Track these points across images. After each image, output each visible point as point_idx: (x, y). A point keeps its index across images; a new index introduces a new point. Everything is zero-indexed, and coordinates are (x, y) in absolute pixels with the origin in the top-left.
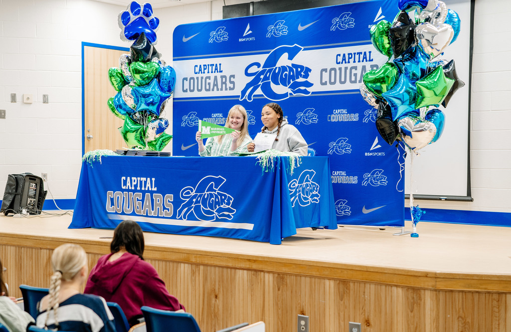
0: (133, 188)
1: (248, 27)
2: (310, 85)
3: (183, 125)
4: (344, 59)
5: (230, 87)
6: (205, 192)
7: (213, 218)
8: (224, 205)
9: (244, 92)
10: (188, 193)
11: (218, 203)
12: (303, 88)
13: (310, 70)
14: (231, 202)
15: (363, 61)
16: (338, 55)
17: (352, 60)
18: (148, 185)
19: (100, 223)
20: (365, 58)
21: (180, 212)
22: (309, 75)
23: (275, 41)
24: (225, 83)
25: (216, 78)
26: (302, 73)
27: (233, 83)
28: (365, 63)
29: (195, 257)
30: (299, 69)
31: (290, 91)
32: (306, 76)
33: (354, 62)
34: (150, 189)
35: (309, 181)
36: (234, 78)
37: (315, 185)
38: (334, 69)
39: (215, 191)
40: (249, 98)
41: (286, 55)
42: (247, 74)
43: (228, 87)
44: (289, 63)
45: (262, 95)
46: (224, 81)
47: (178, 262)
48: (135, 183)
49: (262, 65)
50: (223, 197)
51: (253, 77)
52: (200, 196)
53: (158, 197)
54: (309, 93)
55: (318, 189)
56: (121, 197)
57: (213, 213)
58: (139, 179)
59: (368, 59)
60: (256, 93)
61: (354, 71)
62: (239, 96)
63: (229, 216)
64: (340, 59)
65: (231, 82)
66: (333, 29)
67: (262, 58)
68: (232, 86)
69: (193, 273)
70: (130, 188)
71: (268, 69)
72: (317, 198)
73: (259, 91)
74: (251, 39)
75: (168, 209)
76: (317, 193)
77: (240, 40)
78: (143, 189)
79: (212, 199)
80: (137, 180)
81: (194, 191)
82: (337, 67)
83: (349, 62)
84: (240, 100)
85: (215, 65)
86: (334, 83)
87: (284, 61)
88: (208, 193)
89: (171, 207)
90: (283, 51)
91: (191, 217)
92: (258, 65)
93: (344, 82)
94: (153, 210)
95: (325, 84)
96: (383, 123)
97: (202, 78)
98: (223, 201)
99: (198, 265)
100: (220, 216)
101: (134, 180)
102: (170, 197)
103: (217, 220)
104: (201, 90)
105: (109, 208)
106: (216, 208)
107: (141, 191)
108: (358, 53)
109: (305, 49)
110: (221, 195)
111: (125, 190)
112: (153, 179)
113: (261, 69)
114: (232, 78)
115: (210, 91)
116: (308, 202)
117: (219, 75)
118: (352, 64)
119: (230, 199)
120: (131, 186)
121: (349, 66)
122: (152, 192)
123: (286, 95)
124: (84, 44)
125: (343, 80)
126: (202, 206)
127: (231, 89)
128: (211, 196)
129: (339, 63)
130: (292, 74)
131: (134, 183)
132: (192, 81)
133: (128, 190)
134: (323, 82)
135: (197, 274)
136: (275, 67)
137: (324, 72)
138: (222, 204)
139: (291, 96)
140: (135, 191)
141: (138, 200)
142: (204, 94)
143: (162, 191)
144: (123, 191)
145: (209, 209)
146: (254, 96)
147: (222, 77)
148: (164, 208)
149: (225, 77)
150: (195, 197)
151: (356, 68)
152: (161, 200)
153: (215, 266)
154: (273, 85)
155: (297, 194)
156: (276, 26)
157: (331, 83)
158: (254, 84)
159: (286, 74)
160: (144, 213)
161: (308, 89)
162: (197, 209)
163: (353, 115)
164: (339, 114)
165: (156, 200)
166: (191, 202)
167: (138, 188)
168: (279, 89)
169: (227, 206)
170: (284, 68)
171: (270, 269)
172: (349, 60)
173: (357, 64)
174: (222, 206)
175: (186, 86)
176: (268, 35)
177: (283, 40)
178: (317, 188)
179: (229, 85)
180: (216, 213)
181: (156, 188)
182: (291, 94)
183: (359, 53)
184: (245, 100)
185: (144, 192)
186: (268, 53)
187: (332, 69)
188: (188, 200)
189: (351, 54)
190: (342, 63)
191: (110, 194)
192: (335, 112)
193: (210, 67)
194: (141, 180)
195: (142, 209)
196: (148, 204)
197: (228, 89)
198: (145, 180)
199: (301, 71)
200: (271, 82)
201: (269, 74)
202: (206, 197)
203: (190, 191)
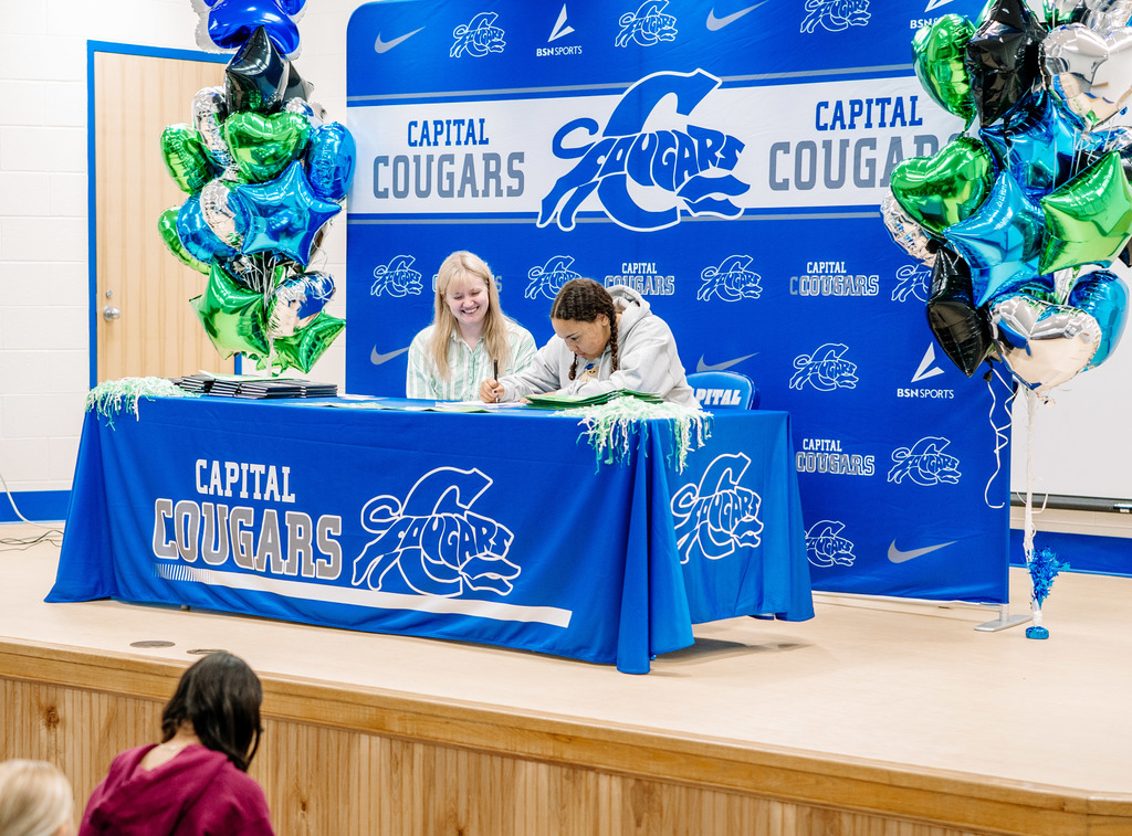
0: (229, 493)
1: (563, 17)
2: (741, 188)
3: (376, 291)
4: (838, 117)
5: (509, 188)
6: (434, 515)
7: (455, 587)
8: (487, 552)
9: (549, 203)
10: (384, 514)
11: (468, 547)
12: (718, 196)
13: (740, 146)
14: (507, 544)
15: (893, 124)
16: (820, 105)
17: (861, 121)
18: (272, 486)
19: (136, 588)
20: (899, 114)
21: (362, 566)
22: (737, 159)
23: (639, 60)
24: (496, 175)
25: (469, 159)
26: (718, 154)
27: (519, 175)
28: (898, 130)
29: (400, 719)
30: (709, 143)
31: (681, 204)
32: (729, 162)
33: (869, 125)
34: (277, 498)
35: (732, 487)
36: (522, 161)
37: (749, 495)
38: (811, 145)
39: (461, 511)
40: (566, 221)
41: (670, 100)
42: (559, 151)
43: (504, 187)
44: (680, 123)
45: (602, 214)
46: (493, 168)
47: (353, 731)
48: (235, 479)
49: (602, 127)
50: (485, 531)
52: (419, 524)
53: (298, 520)
54: (737, 210)
55: (758, 506)
56: (195, 516)
57: (456, 574)
58: (245, 466)
59: (908, 118)
60: (583, 207)
61: (866, 152)
62: (535, 215)
63: (500, 585)
64: (827, 116)
65: (513, 174)
67: (602, 108)
68: (515, 183)
69: (396, 763)
70: (220, 493)
71: (619, 138)
72: (755, 534)
73: (593, 203)
74: (570, 50)
75: (328, 558)
76: (754, 518)
77: (539, 53)
78: (257, 496)
79: (454, 533)
80: (241, 471)
81: (401, 510)
82: (819, 138)
83: (852, 126)
84: (539, 226)
85: (467, 123)
86: (810, 185)
87: (664, 116)
88: (442, 515)
89: (336, 552)
90: (662, 87)
91: (393, 584)
92: (591, 125)
93: (839, 184)
94: (285, 557)
95: (784, 186)
96: (946, 313)
97: (430, 159)
98: (483, 541)
99: (408, 741)
100: (475, 583)
101: (233, 471)
102: (332, 523)
103: (468, 595)
104: (425, 194)
105: (161, 547)
106: (463, 559)
107: (249, 502)
108: (878, 101)
109: (725, 85)
110: (479, 524)
111: (207, 498)
112: (286, 470)
113: (598, 138)
114: (516, 162)
115: (452, 196)
116: (729, 547)
117: (478, 151)
118: (860, 132)
119: (502, 536)
120: (224, 488)
121: (853, 136)
122: (282, 508)
123: (671, 215)
124: (94, 47)
125: (835, 176)
126: (423, 553)
127: (512, 193)
128: (451, 524)
129: (825, 128)
130: (687, 155)
131: (231, 480)
132: (401, 166)
133: (215, 499)
134: (779, 180)
135: (406, 766)
136: (638, 135)
137: (780, 153)
138: (482, 551)
139: (687, 219)
140: (233, 501)
141: (242, 527)
142: (435, 204)
143: (312, 504)
144: (200, 499)
145: (443, 562)
146: (580, 215)
147: (487, 157)
148: (317, 554)
149: (496, 157)
150: (403, 525)
151: (872, 143)
152: (307, 531)
153: (458, 748)
154: (633, 187)
155: (698, 526)
156: (642, 14)
157: (801, 186)
158: (577, 181)
159: (671, 155)
160: (259, 563)
161: (735, 200)
162: (411, 559)
163: (862, 279)
164: (824, 273)
165: (293, 530)
166: (391, 541)
167: (244, 494)
168: (651, 197)
169: (497, 557)
170: (665, 138)
171: (612, 764)
172: (852, 121)
173: (875, 132)
174: (480, 556)
175: (386, 181)
176: (621, 42)
177: (662, 55)
178: (754, 505)
179: (508, 181)
180: (464, 574)
181: (293, 495)
182: (684, 213)
183: (883, 102)
184: (553, 226)
185: (260, 507)
186: (620, 91)
187: (802, 145)
188: (383, 533)
189: (860, 102)
190: (833, 128)
191: (164, 507)
192: (811, 268)
193: (454, 129)
194: (252, 471)
195: (255, 555)
196: (270, 541)
197: (505, 193)
198: (263, 472)
199: (715, 147)
200: (629, 178)
201: (621, 152)
202: (435, 527)
203: (390, 509)
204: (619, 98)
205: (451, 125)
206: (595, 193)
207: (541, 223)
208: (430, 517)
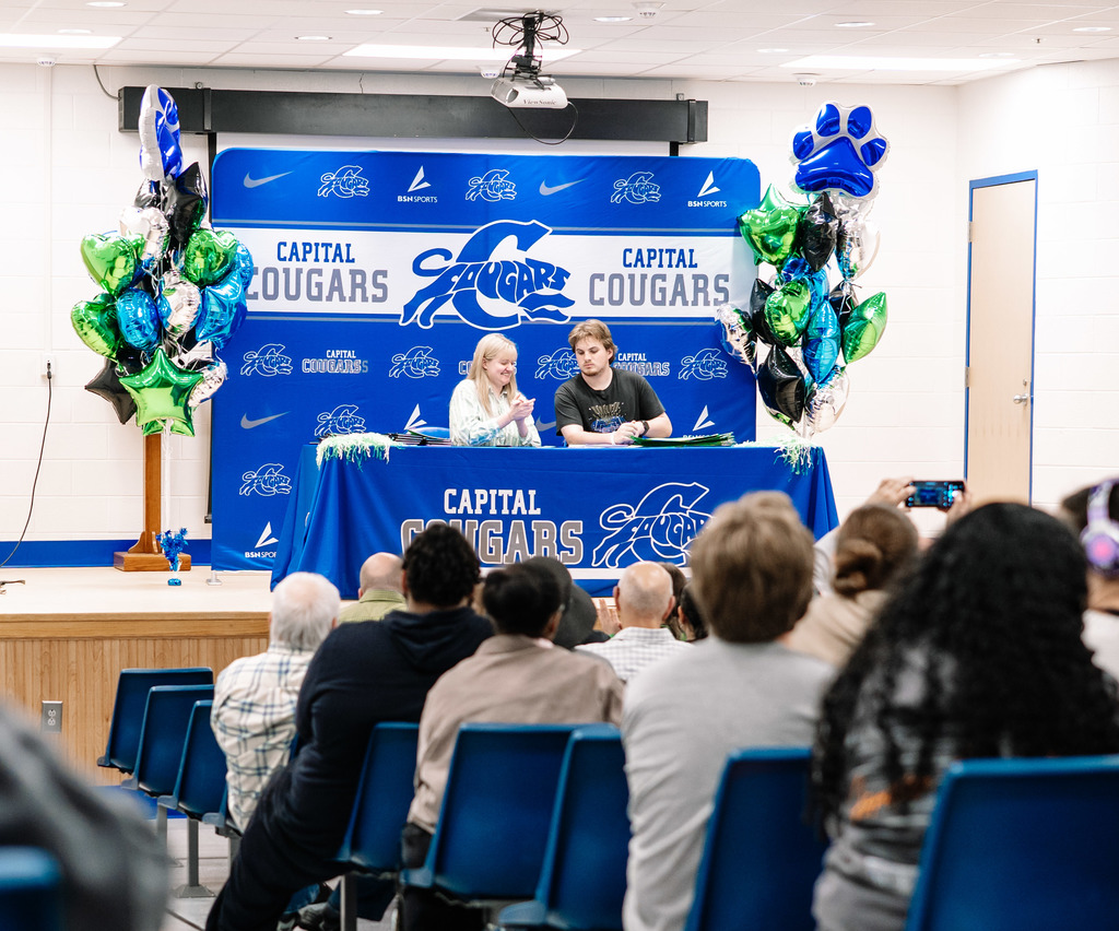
0: (479, 511)
1: (421, 175)
2: (569, 303)
3: (246, 371)
4: (639, 259)
5: (374, 296)
6: (661, 514)
7: (679, 560)
9: (410, 309)
10: (621, 517)
11: (690, 533)
12: (551, 308)
13: (568, 275)
15: (678, 266)
16: (626, 251)
17: (655, 263)
18: (519, 504)
20: (681, 260)
21: (600, 554)
22: (564, 283)
23: (483, 211)
24: (362, 286)
25: (336, 273)
26: (550, 279)
27: (384, 287)
28: (681, 270)
30: (543, 271)
31: (521, 312)
32: (559, 285)
33: (661, 266)
34: (524, 512)
36: (385, 276)
38: (620, 277)
39: (685, 511)
40: (425, 318)
41: (512, 240)
42: (418, 271)
43: (369, 295)
44: (520, 257)
45: (456, 317)
46: (359, 280)
48: (485, 501)
49: (456, 255)
50: (702, 522)
51: (433, 279)
52: (649, 521)
53: (544, 527)
54: (565, 317)
57: (679, 552)
58: (493, 492)
59: (688, 263)
60: (439, 312)
61: (659, 283)
62: (398, 316)
64: (631, 258)
65: (376, 285)
66: (616, 199)
67: (456, 242)
68: (379, 293)
70: (470, 511)
71: (469, 264)
73: (448, 308)
74: (427, 199)
75: (571, 551)
77: (400, 199)
78: (505, 511)
79: (678, 525)
80: (489, 496)
81: (634, 513)
82: (626, 272)
83: (649, 266)
84: (401, 324)
85: (334, 246)
86: (620, 302)
88: (668, 514)
89: (577, 545)
90: (506, 231)
92: (447, 255)
93: (641, 302)
95: (601, 302)
97: (299, 271)
101: (482, 496)
102: (574, 526)
104: (294, 298)
106: (685, 541)
107: (499, 516)
108: (667, 251)
109: (554, 233)
110: (698, 518)
111: (456, 516)
112: (532, 493)
113: (452, 263)
114: (380, 277)
115: (321, 300)
117: (345, 267)
120: (474, 507)
121: (650, 272)
122: (528, 519)
123: (514, 319)
125: (637, 297)
126: (653, 540)
127: (375, 299)
129: (630, 265)
130: (526, 278)
131: (479, 502)
132: (271, 275)
133: (465, 516)
134: (597, 298)
136: (486, 263)
137: (597, 281)
139: (526, 322)
140: (483, 517)
141: (492, 534)
142: (303, 305)
143: (556, 514)
144: (447, 517)
145: (671, 544)
146: (437, 317)
147: (353, 273)
148: (561, 548)
149: (362, 273)
150: (635, 523)
151: (663, 277)
152: (552, 534)
154: (482, 299)
156: (488, 179)
157: (613, 303)
158: (437, 292)
159: (512, 279)
160: (509, 559)
161: (563, 311)
162: (642, 545)
163: (658, 365)
164: (630, 361)
165: (539, 533)
166: (626, 534)
167: (493, 511)
168: (496, 307)
170: (508, 266)
172: (649, 262)
173: (665, 270)
175: (256, 287)
176: (471, 196)
177: (504, 209)
179: (371, 290)
180: (686, 551)
181: (539, 509)
182: (524, 318)
183: (671, 251)
184: (414, 325)
185: (508, 519)
186: (471, 231)
187: (613, 277)
188: (619, 529)
189: (654, 251)
190: (636, 266)
191: (411, 526)
192: (621, 357)
193: (322, 251)
194: (500, 495)
195: (505, 552)
196: (517, 542)
197: (370, 299)
198: (511, 495)
199: (549, 273)
200: (478, 292)
201: (471, 274)
202: (662, 522)
203: (625, 513)
204: (469, 236)
205: (320, 247)
206: (450, 302)
207: (403, 322)
208: (658, 516)
